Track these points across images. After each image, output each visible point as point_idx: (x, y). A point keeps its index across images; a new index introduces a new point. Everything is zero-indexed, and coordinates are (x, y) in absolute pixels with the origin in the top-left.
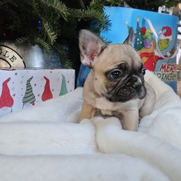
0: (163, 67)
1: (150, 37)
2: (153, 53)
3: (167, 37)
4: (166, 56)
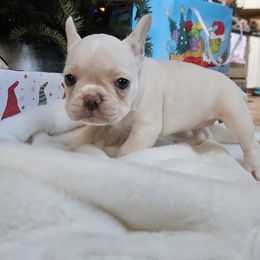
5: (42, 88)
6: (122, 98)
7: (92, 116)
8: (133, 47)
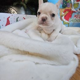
0: (75, 16)
1: (70, 2)
2: (71, 10)
3: (78, 2)
4: (77, 11)
5: (17, 18)
6: (52, 19)
7: (43, 23)
8: (57, 6)
